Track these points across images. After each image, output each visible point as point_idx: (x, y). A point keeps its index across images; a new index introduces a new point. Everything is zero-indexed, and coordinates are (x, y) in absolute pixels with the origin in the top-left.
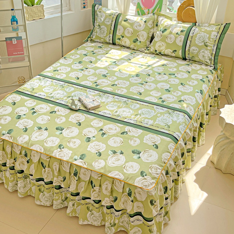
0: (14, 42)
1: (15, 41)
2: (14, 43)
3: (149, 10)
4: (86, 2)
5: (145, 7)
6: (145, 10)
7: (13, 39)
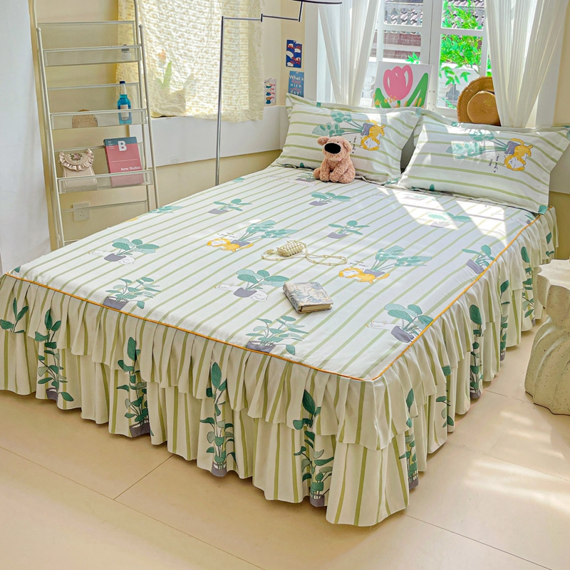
0: (122, 147)
1: (124, 145)
2: (121, 150)
3: (399, 102)
4: (273, 91)
5: (392, 98)
6: (391, 102)
7: (119, 142)
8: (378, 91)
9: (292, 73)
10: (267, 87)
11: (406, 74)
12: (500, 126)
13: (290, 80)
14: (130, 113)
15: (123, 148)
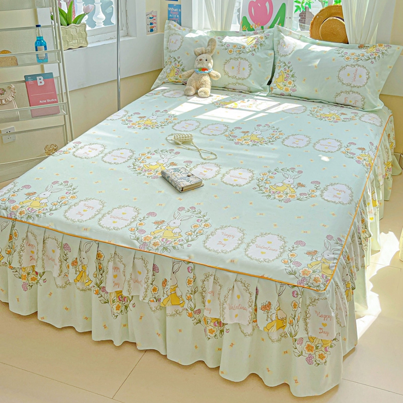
1: (42, 80)
2: (39, 84)
3: (262, 27)
4: (154, 21)
5: (256, 24)
7: (38, 78)
8: (245, 18)
9: (170, 6)
10: (150, 18)
11: (267, 4)
12: (348, 43)
13: (169, 11)
14: (46, 54)
15: (41, 82)
